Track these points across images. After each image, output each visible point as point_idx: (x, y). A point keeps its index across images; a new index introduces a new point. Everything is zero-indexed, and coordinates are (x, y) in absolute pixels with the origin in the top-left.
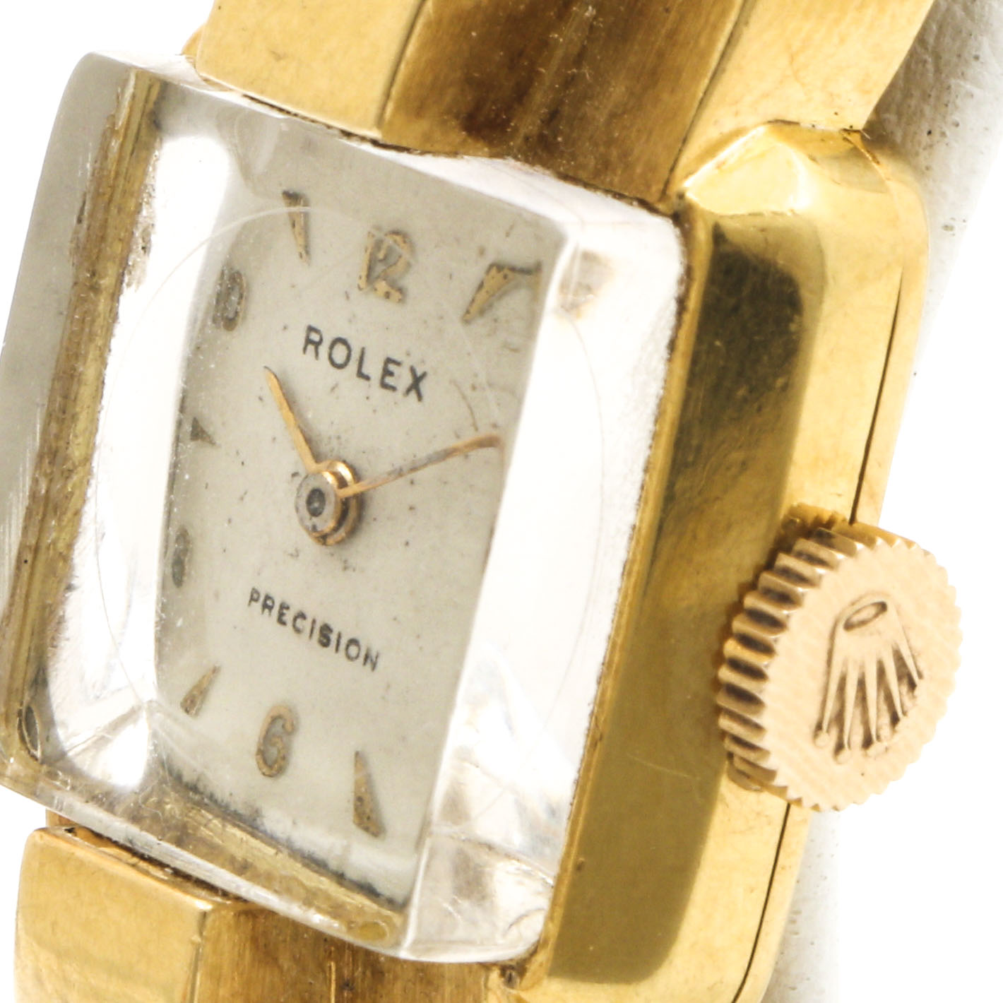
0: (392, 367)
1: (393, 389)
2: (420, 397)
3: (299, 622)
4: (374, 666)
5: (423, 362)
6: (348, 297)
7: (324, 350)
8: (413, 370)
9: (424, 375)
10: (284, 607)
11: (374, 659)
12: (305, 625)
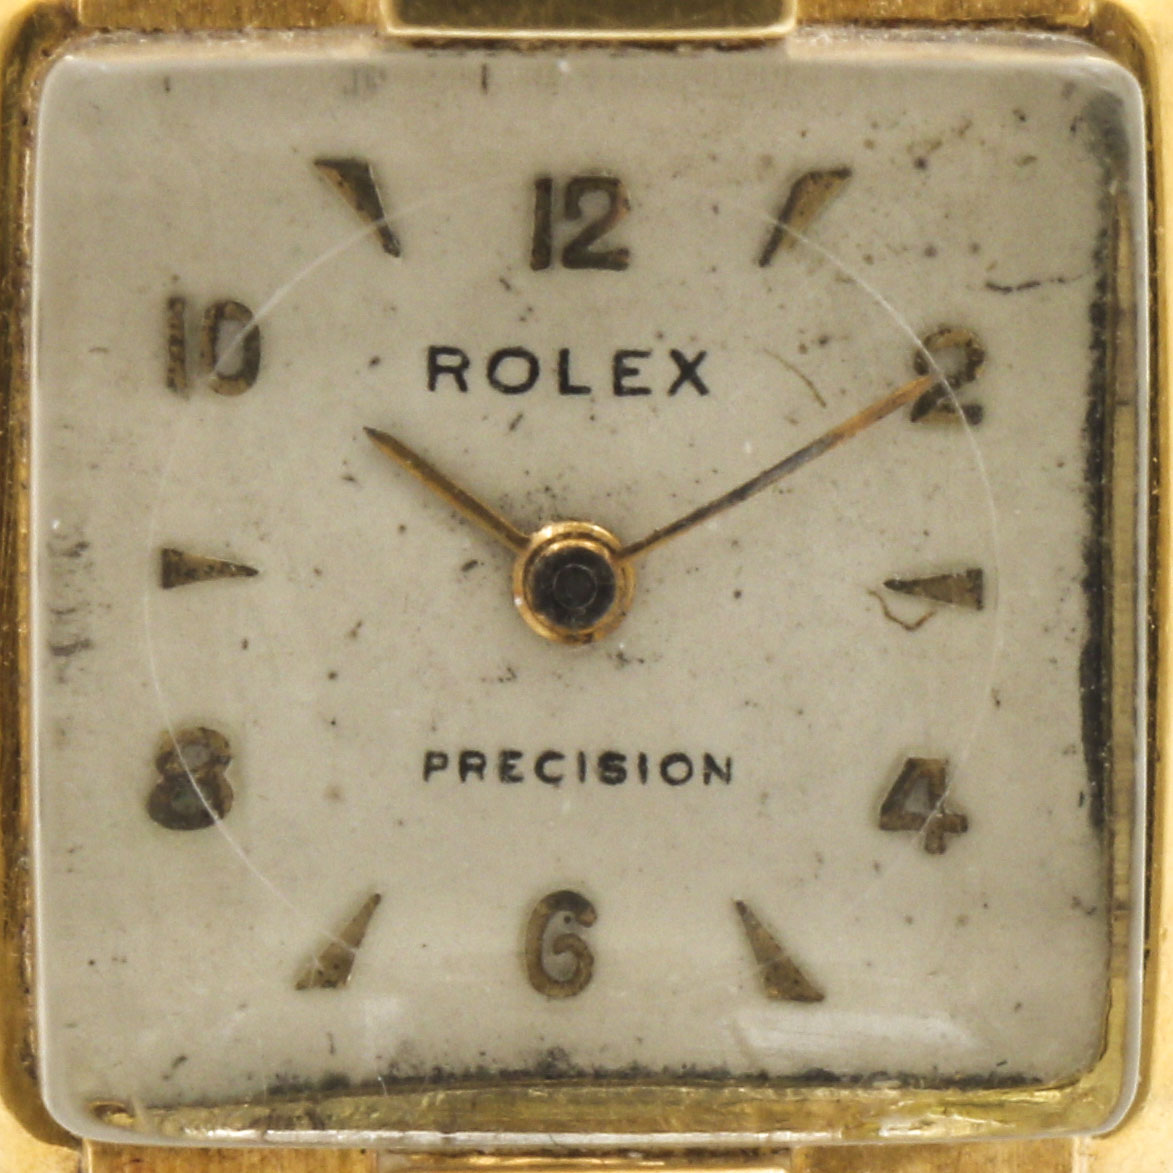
0: (630, 363)
1: (645, 391)
2: (702, 390)
3: (551, 768)
4: (727, 778)
5: (693, 339)
6: (508, 287)
7: (476, 375)
8: (676, 355)
9: (701, 356)
10: (509, 756)
11: (724, 770)
12: (567, 768)
